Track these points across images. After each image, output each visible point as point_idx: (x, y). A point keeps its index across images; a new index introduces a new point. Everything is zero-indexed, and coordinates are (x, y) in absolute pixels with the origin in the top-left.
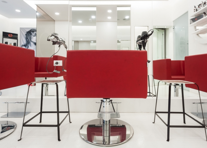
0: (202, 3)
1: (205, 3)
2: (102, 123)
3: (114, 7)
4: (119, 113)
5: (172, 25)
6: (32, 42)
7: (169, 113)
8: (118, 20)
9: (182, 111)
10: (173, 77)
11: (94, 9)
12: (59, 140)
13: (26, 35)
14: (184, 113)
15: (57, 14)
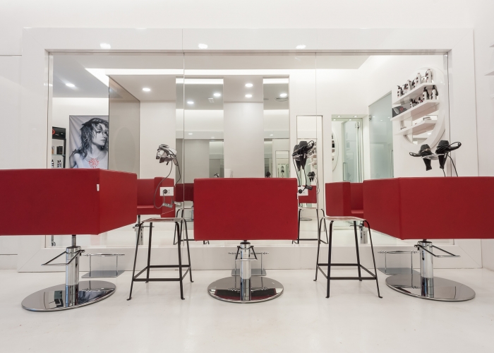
0: (408, 83)
1: (413, 84)
2: (238, 286)
3: (257, 80)
4: (265, 270)
5: (368, 113)
6: (94, 144)
7: (329, 265)
8: (264, 99)
9: (356, 263)
10: (353, 212)
11: (221, 82)
12: (182, 298)
13: (82, 129)
14: (359, 265)
15: (146, 90)
